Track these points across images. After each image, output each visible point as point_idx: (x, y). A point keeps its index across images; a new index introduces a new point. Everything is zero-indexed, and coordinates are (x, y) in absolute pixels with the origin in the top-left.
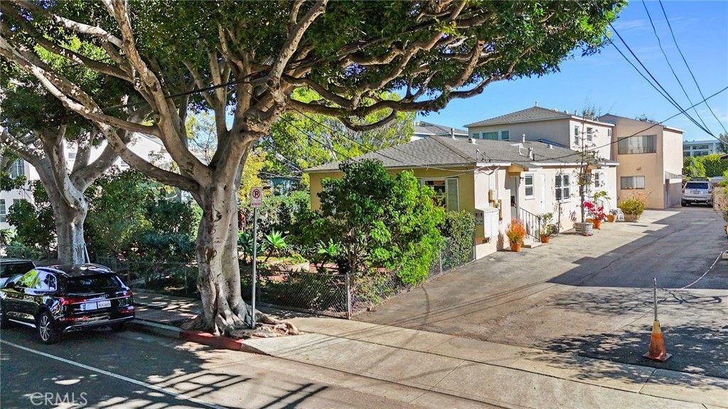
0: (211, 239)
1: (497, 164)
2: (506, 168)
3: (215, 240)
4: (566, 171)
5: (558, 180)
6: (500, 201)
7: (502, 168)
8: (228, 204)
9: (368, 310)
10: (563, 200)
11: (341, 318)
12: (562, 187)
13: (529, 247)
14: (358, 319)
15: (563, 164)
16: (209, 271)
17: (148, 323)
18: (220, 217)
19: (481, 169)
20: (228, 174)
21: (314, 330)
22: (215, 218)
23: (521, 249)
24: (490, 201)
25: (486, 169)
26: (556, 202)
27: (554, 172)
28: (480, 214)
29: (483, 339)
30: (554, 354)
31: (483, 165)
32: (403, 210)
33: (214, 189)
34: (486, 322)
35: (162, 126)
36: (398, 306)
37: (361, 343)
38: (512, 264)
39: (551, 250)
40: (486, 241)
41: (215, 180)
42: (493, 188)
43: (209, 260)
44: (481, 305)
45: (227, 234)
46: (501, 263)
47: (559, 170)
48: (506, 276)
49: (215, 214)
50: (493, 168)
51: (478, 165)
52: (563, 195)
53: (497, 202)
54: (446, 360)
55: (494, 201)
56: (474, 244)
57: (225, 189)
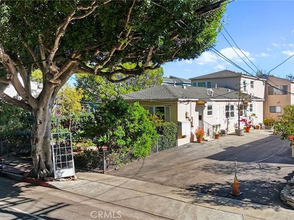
0: (37, 133)
1: (190, 99)
2: (196, 101)
3: (39, 134)
4: (232, 103)
5: (227, 107)
6: (192, 118)
7: (193, 101)
8: (45, 117)
9: (115, 169)
10: (230, 117)
11: (101, 173)
12: (230, 111)
13: (207, 141)
14: (108, 174)
15: (230, 100)
16: (36, 149)
17: (9, 173)
18: (41, 123)
19: (181, 102)
20: (45, 102)
21: (85, 178)
22: (38, 123)
23: (202, 142)
24: (186, 117)
25: (184, 101)
26: (225, 119)
27: (225, 104)
28: (180, 124)
29: (162, 184)
30: (188, 192)
31: (182, 100)
32: (132, 121)
33: (38, 109)
34: (168, 176)
35: (13, 79)
36: (130, 168)
37: (103, 185)
38: (194, 149)
39: (218, 143)
40: (184, 137)
41: (39, 105)
42: (188, 111)
43: (36, 143)
44: (169, 168)
45: (45, 131)
46: (189, 148)
47: (228, 103)
48: (189, 155)
49: (38, 121)
50: (188, 101)
51: (179, 100)
52: (230, 115)
53: (190, 118)
54: (139, 193)
55: (189, 118)
56: (177, 139)
57: (43, 109)
